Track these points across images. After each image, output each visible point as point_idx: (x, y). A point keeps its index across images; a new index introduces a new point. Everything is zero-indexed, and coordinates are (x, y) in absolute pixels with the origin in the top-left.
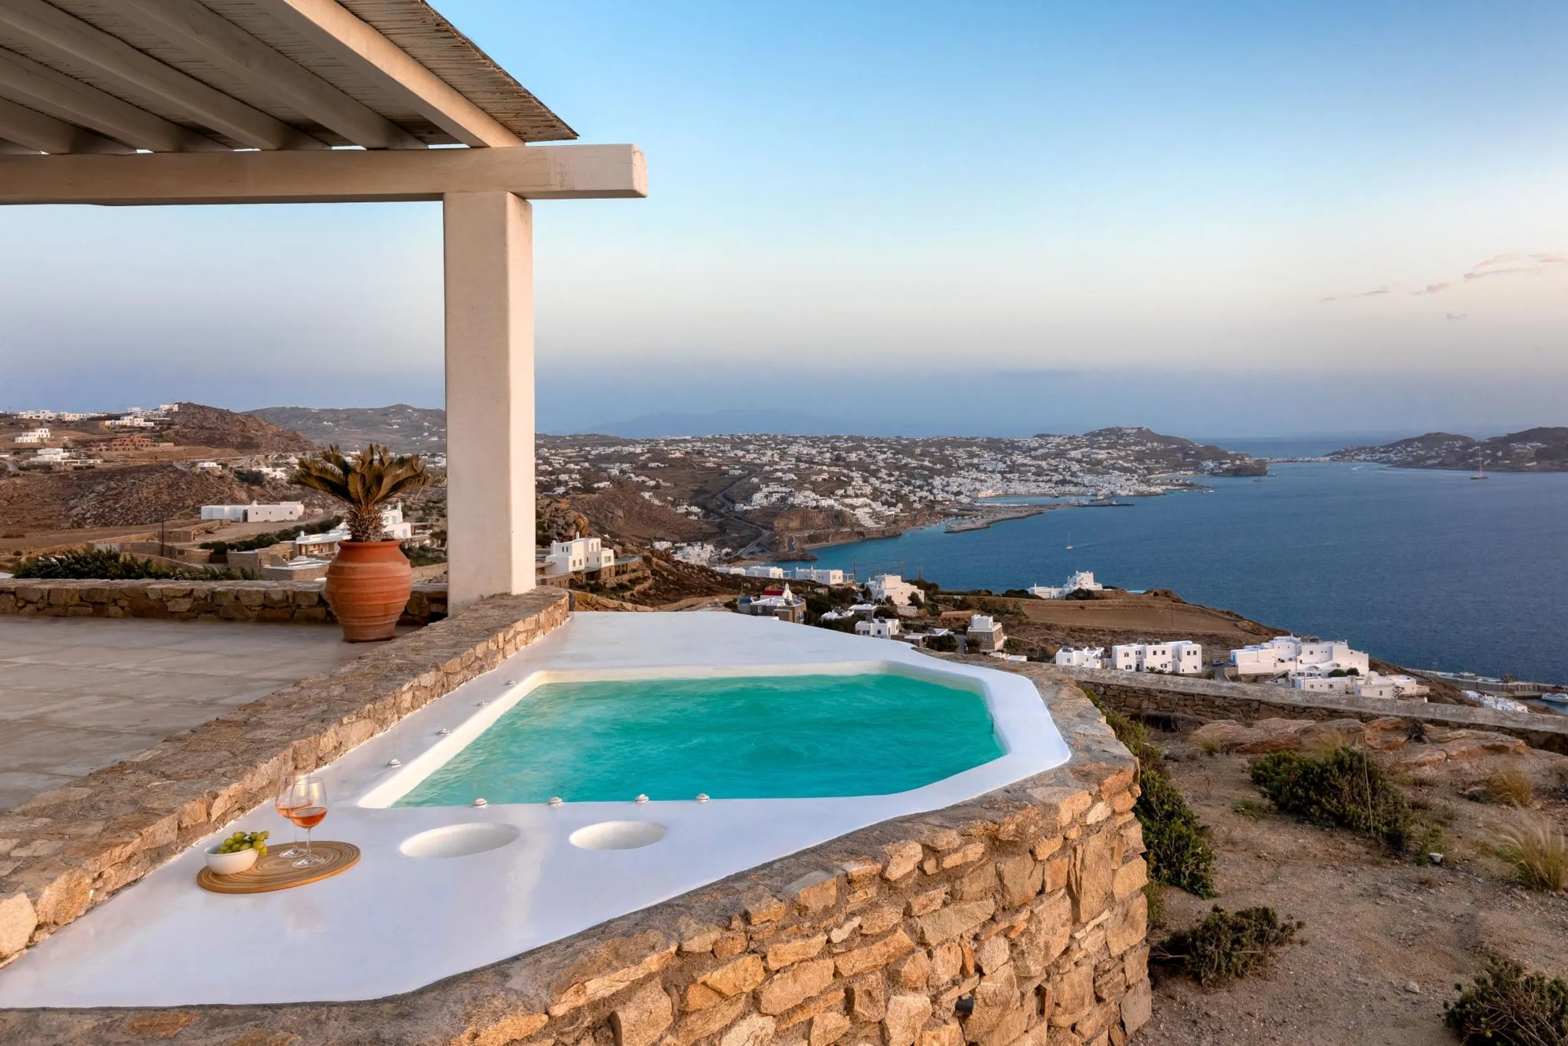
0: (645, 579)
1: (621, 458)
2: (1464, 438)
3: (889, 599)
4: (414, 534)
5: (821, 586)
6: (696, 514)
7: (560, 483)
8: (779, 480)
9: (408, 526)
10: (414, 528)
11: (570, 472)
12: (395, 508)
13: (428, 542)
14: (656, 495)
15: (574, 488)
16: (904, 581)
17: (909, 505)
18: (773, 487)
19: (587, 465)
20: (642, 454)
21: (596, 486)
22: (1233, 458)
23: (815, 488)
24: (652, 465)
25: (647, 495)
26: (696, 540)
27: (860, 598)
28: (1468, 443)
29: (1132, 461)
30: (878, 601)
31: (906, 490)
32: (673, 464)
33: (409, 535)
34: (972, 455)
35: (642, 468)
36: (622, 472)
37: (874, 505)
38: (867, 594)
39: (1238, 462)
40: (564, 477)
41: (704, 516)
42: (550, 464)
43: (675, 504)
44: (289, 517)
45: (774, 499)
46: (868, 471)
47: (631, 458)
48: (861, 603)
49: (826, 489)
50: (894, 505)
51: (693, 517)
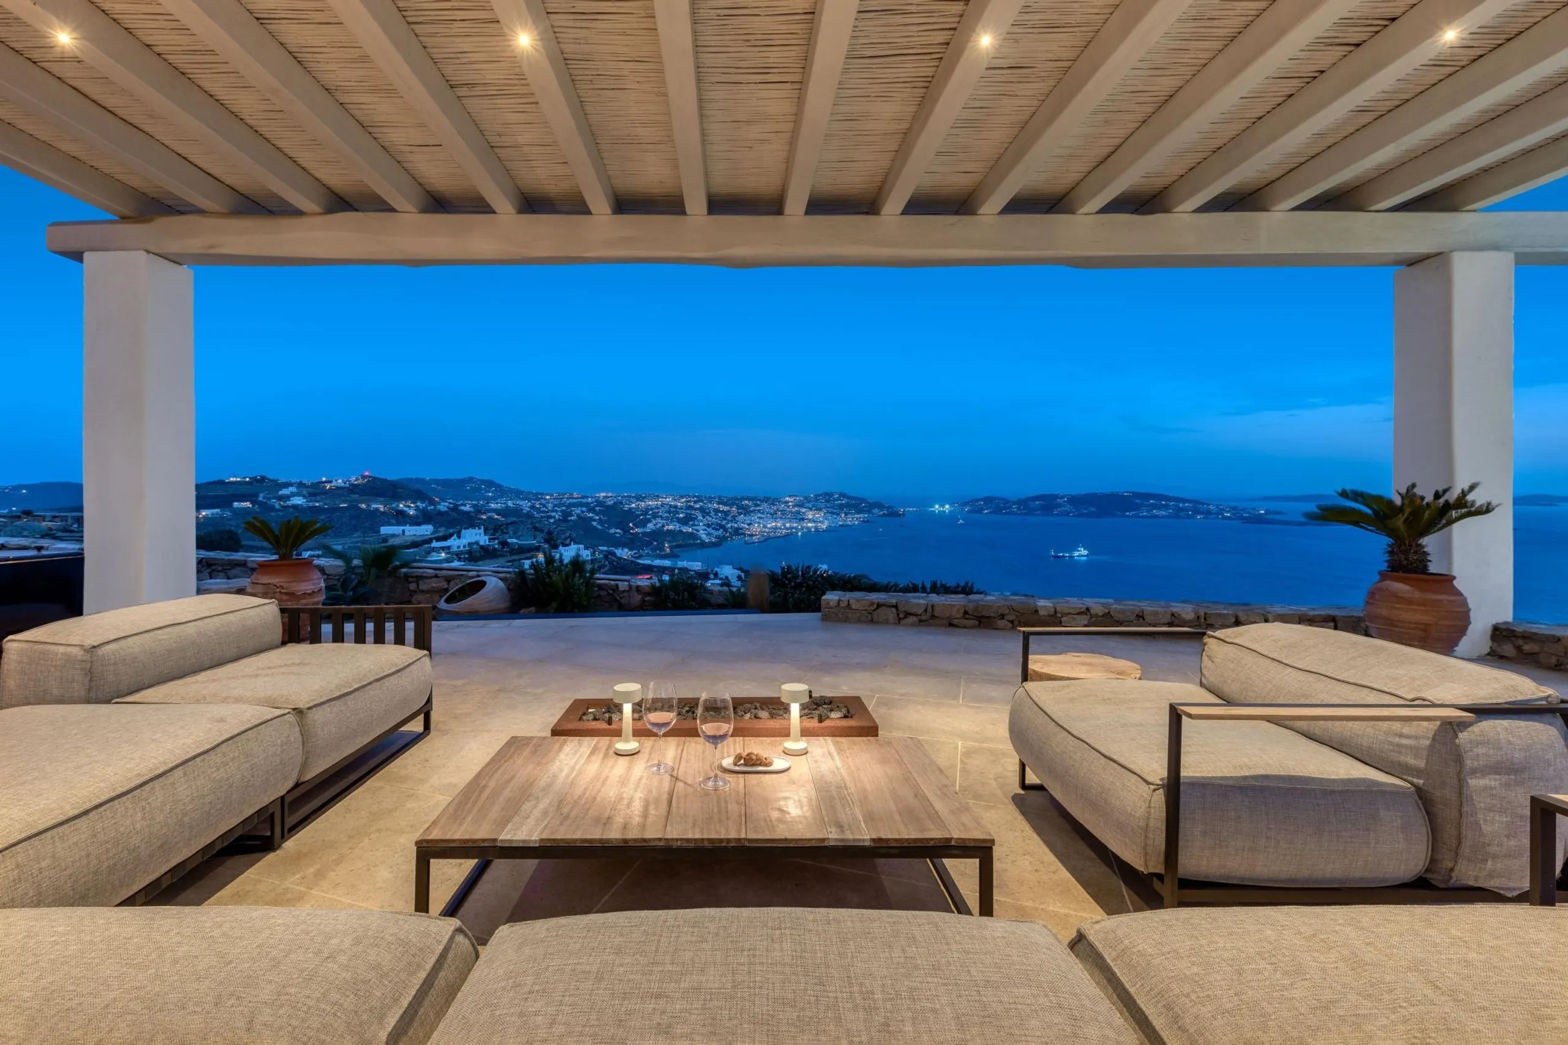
0: (605, 566)
1: (581, 505)
2: (1004, 499)
3: (727, 578)
4: (489, 542)
5: (691, 570)
6: (619, 533)
7: (551, 517)
8: (661, 516)
9: (487, 538)
10: (490, 539)
11: (556, 511)
12: (480, 528)
13: (496, 546)
14: (598, 524)
15: (559, 520)
16: (734, 568)
17: (726, 530)
18: (659, 520)
19: (564, 508)
20: (592, 503)
21: (569, 518)
22: (888, 508)
23: (679, 520)
24: (597, 508)
25: (594, 523)
26: (619, 546)
27: (712, 576)
28: (1006, 501)
29: (836, 509)
30: (721, 579)
31: (724, 522)
32: (608, 507)
33: (487, 543)
34: (757, 505)
35: (592, 510)
36: (583, 512)
37: (708, 529)
38: (716, 575)
39: (890, 510)
40: (553, 514)
41: (624, 534)
42: (547, 508)
43: (609, 528)
44: (426, 533)
45: (658, 526)
46: (705, 512)
47: (587, 505)
48: (714, 579)
49: (684, 522)
50: (719, 530)
51: (618, 535)
